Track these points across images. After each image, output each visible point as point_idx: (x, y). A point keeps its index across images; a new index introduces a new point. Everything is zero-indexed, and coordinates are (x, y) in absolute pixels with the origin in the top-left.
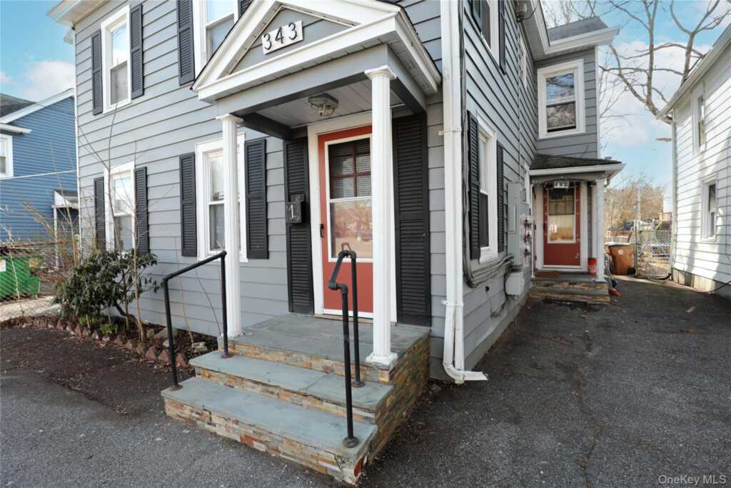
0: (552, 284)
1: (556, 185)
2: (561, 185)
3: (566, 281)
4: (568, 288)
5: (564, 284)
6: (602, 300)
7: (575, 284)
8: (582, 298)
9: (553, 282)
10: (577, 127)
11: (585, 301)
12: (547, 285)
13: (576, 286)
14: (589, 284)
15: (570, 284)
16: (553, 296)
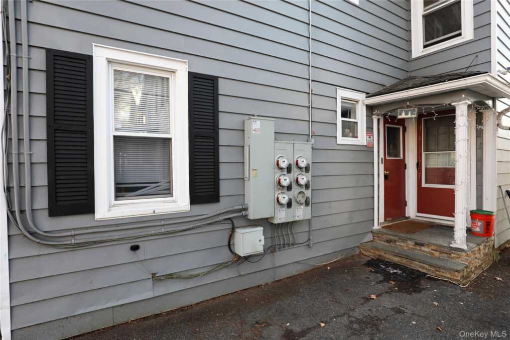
0: (395, 241)
1: (401, 115)
2: (406, 114)
3: (410, 239)
4: (413, 249)
5: (409, 242)
6: (448, 275)
7: (422, 245)
8: (423, 268)
9: (395, 238)
10: (462, 34)
11: (424, 271)
12: (389, 241)
13: (423, 248)
14: (440, 249)
15: (416, 244)
16: (387, 256)
